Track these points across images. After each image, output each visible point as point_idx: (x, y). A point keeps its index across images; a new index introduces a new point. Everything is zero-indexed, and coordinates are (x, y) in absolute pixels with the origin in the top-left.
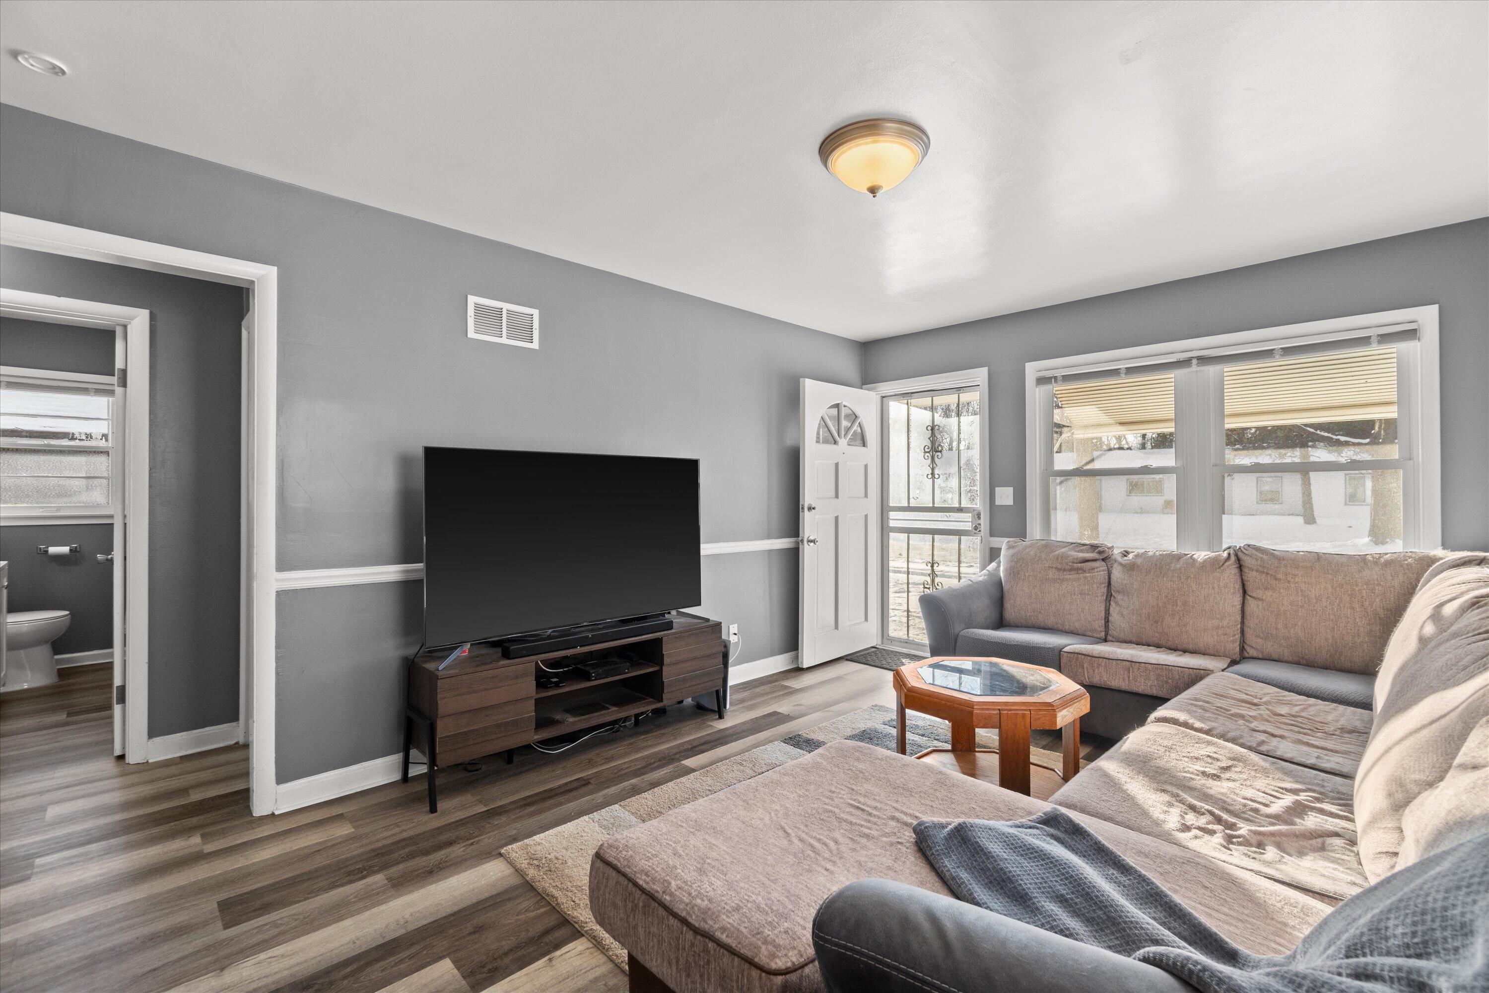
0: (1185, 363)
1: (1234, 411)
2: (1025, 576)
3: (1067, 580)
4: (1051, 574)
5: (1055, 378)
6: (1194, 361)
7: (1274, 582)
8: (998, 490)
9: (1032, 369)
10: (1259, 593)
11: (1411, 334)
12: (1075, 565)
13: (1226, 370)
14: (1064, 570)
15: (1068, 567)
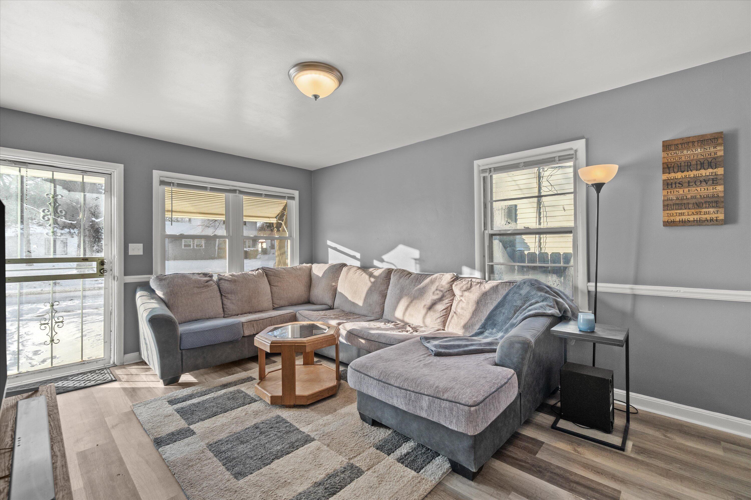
0: (234, 191)
1: (248, 215)
2: (181, 294)
3: (203, 292)
4: (196, 290)
5: (173, 183)
6: (238, 191)
7: (279, 279)
8: (131, 246)
9: (157, 174)
10: (276, 284)
11: (293, 198)
12: (205, 284)
13: (244, 197)
14: (201, 287)
15: (202, 286)
